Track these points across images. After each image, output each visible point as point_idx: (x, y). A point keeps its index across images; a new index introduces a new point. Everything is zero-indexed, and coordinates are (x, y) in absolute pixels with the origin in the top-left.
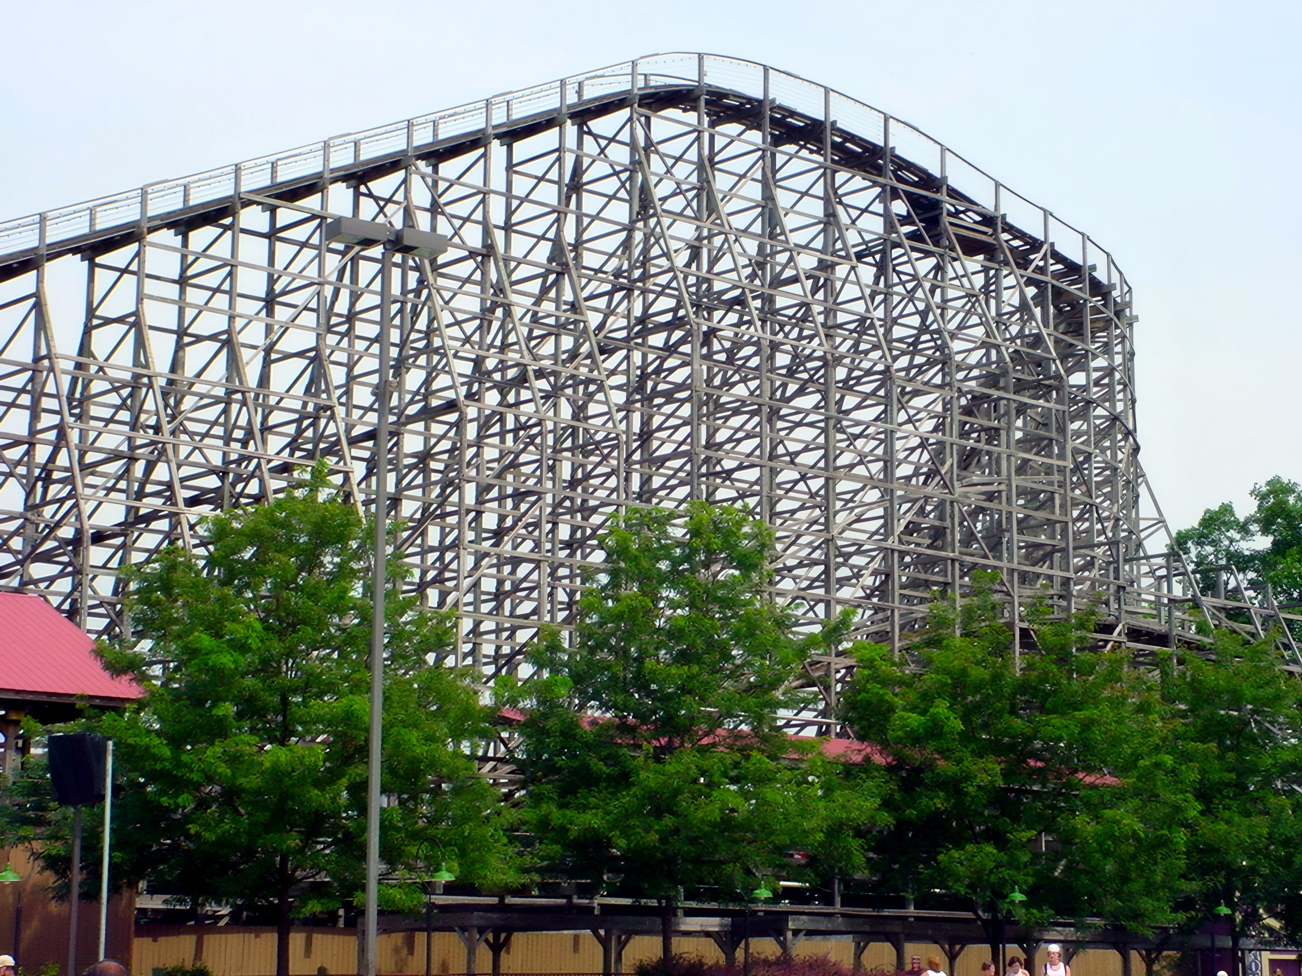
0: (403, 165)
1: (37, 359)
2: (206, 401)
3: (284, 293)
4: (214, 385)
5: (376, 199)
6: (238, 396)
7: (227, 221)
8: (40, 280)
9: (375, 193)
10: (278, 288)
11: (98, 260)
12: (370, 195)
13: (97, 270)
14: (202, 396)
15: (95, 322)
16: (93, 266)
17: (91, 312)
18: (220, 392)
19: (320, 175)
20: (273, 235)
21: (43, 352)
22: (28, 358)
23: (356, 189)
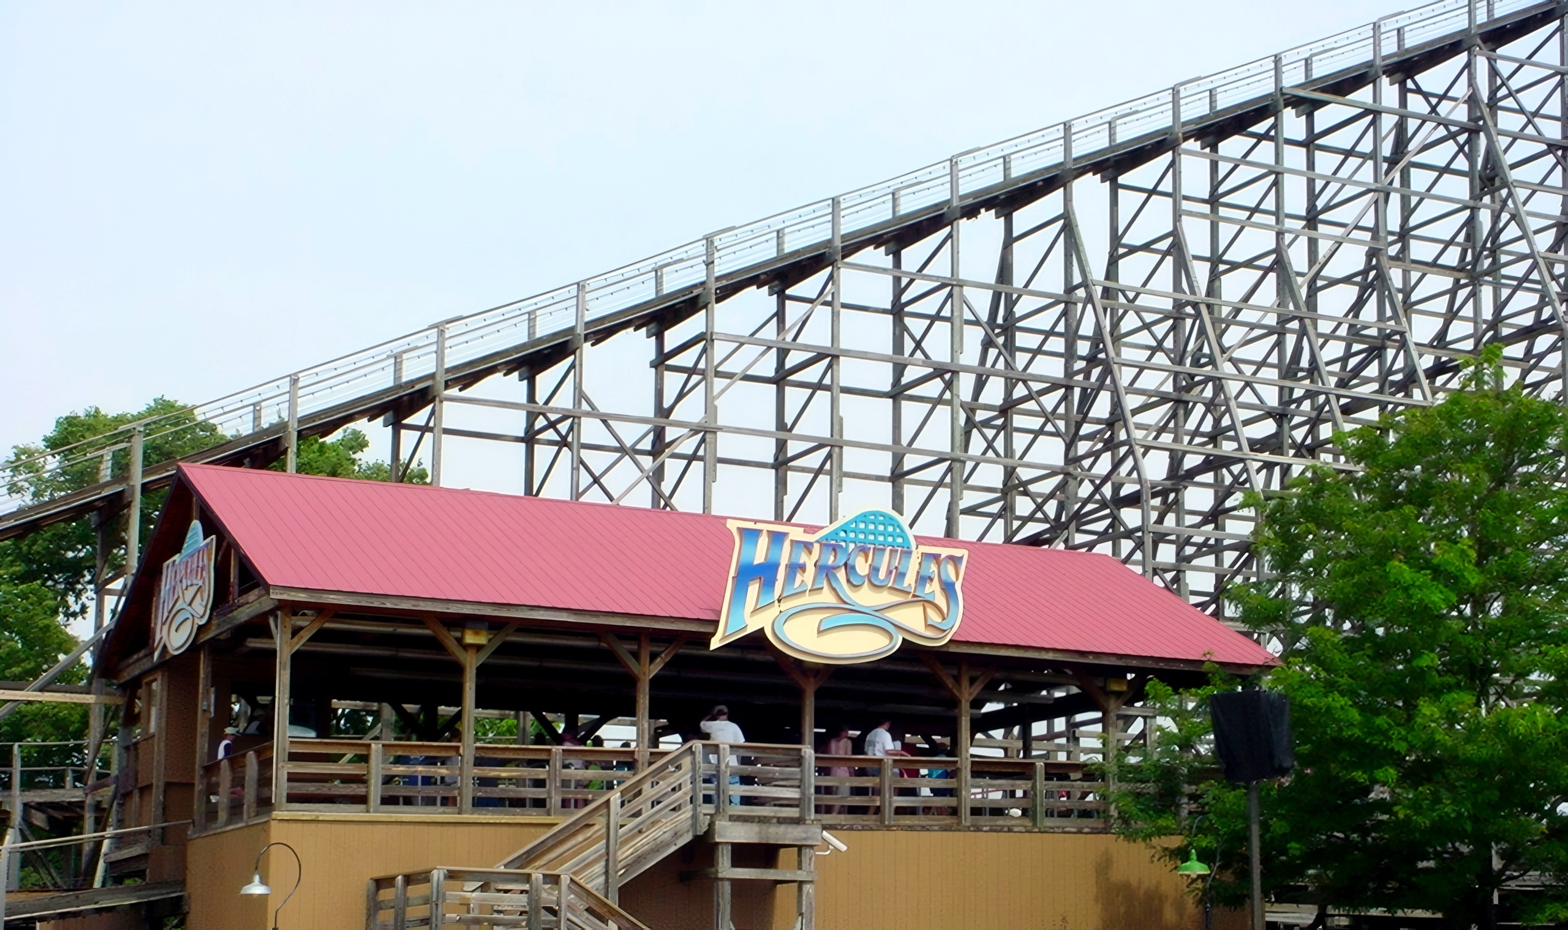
0: (1465, 46)
1: (1070, 289)
2: (1257, 332)
3: (1328, 208)
4: (1266, 310)
5: (1426, 96)
6: (1295, 325)
7: (1261, 128)
8: (1067, 200)
9: (1424, 88)
10: (1320, 204)
11: (1122, 179)
12: (1418, 90)
13: (1121, 192)
14: (1252, 327)
15: (1121, 251)
16: (1115, 188)
17: (1116, 239)
18: (1272, 320)
19: (1370, 64)
20: (1310, 143)
21: (1077, 279)
22: (1059, 289)
23: (1402, 84)
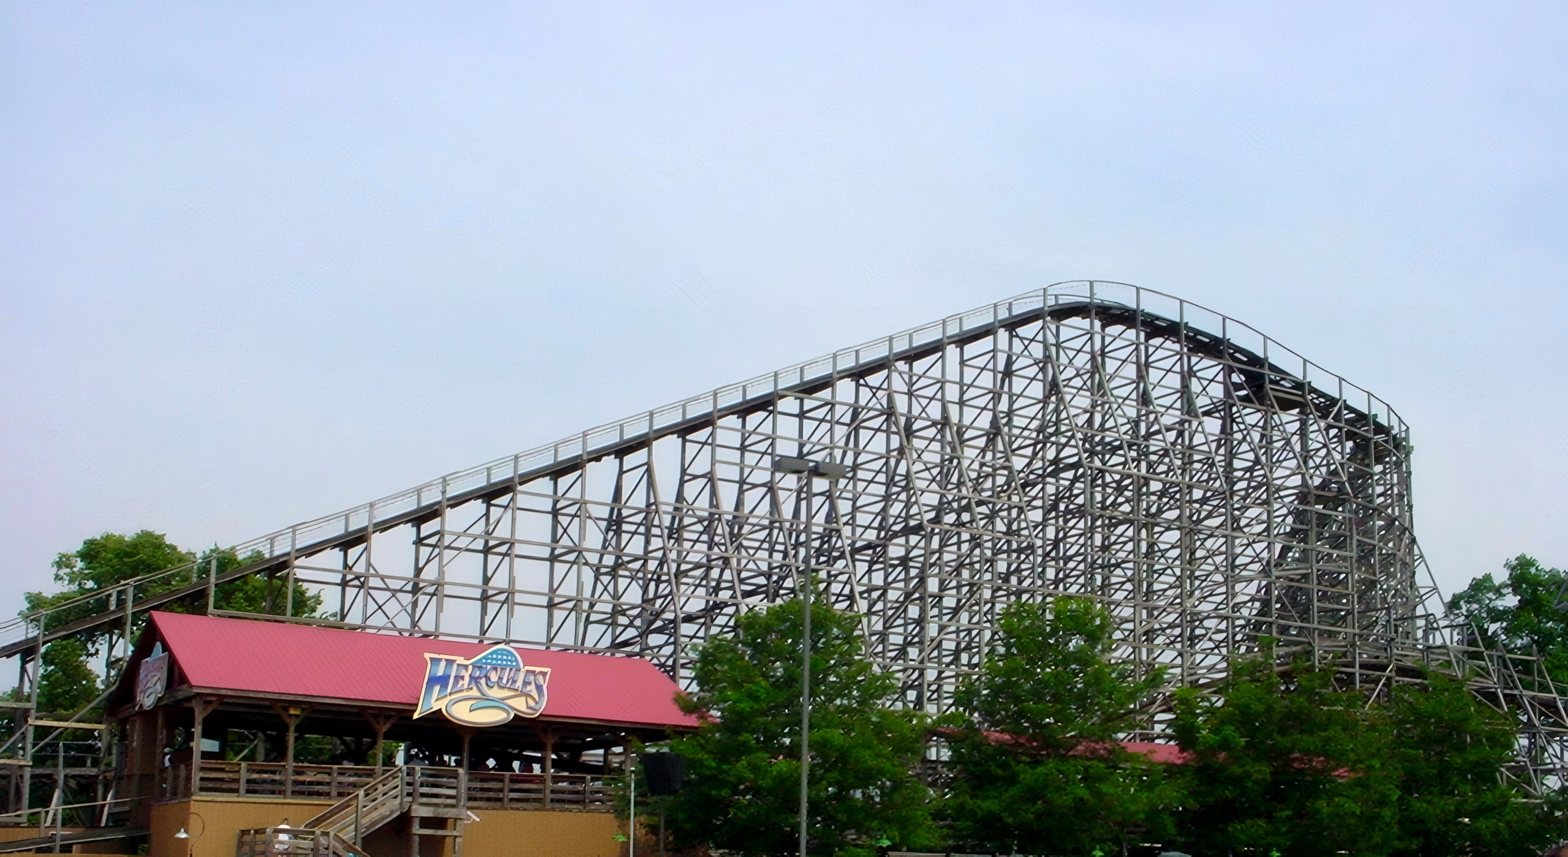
0: (887, 365)
1: (649, 505)
2: (757, 528)
3: (809, 454)
4: (762, 518)
5: (871, 388)
6: (777, 525)
7: (771, 408)
8: (650, 454)
9: (870, 384)
10: (805, 450)
11: (688, 437)
12: (867, 385)
13: (688, 444)
14: (754, 525)
15: (687, 478)
16: (684, 441)
17: (684, 471)
18: (766, 522)
19: (830, 376)
20: (802, 415)
21: (652, 500)
22: (643, 505)
23: (857, 383)
